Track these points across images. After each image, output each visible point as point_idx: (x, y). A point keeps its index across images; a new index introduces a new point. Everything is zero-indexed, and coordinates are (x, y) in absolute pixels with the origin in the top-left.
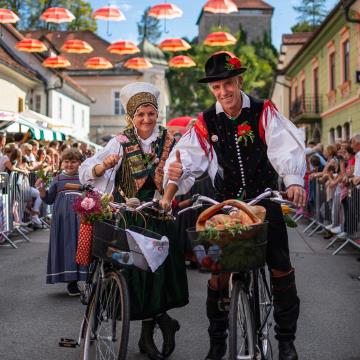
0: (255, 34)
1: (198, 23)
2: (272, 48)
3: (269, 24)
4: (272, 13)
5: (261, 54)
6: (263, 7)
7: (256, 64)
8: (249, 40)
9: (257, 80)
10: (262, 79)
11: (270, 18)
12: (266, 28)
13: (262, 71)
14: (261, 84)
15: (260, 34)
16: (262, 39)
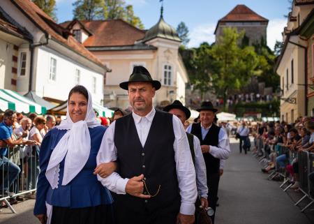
0: (255, 38)
1: (215, 33)
2: (268, 48)
3: (265, 32)
4: (267, 24)
5: (260, 52)
6: (261, 20)
7: (256, 59)
8: (250, 42)
9: (256, 69)
10: (261, 69)
11: (266, 27)
12: (263, 34)
13: (260, 63)
14: (259, 72)
15: (258, 38)
16: (259, 42)
